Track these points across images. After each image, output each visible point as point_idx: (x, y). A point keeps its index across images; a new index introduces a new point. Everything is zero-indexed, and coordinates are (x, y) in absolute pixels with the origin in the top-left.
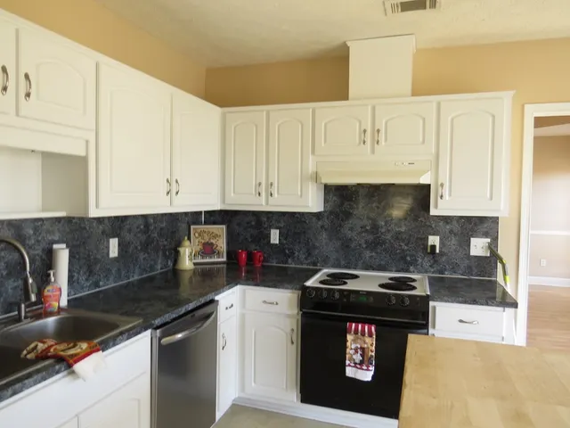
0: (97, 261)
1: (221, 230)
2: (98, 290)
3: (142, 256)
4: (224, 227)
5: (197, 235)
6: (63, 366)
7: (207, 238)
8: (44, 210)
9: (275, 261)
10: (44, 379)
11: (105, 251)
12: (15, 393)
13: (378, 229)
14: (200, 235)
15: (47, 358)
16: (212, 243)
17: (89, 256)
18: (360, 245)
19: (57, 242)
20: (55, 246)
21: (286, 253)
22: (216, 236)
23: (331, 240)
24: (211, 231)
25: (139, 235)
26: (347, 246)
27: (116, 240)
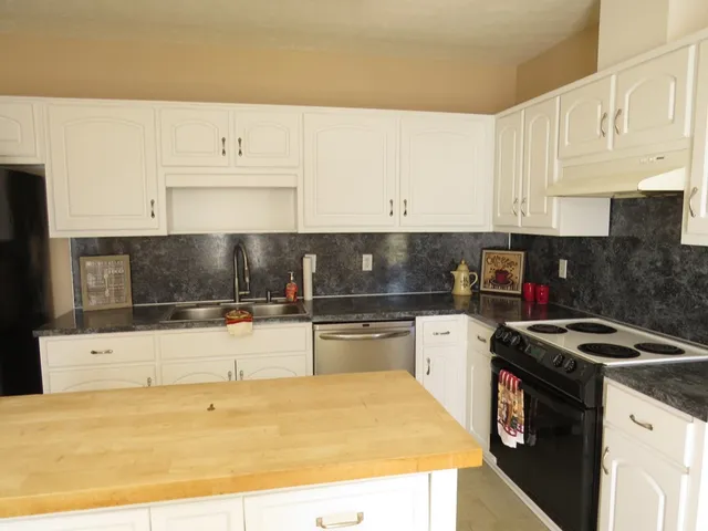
0: (349, 272)
1: (518, 257)
4: (522, 253)
5: (489, 260)
7: (500, 266)
9: (562, 300)
11: (358, 264)
13: (670, 267)
14: (493, 261)
16: (506, 272)
17: (340, 267)
18: (648, 290)
21: (571, 292)
22: (511, 264)
23: (615, 279)
24: (507, 257)
26: (633, 290)
27: (370, 257)
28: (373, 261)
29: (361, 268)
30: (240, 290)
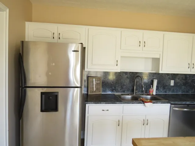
0: (166, 86)
2: (166, 93)
3: (183, 87)
6: (143, 103)
8: (152, 71)
10: (138, 103)
11: (169, 83)
12: (133, 103)
15: (141, 100)
17: (164, 84)
19: (155, 79)
20: (154, 80)
25: (182, 80)
27: (173, 81)
28: (174, 82)
29: (170, 85)
30: (136, 90)
